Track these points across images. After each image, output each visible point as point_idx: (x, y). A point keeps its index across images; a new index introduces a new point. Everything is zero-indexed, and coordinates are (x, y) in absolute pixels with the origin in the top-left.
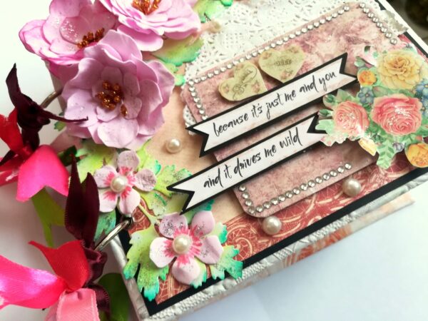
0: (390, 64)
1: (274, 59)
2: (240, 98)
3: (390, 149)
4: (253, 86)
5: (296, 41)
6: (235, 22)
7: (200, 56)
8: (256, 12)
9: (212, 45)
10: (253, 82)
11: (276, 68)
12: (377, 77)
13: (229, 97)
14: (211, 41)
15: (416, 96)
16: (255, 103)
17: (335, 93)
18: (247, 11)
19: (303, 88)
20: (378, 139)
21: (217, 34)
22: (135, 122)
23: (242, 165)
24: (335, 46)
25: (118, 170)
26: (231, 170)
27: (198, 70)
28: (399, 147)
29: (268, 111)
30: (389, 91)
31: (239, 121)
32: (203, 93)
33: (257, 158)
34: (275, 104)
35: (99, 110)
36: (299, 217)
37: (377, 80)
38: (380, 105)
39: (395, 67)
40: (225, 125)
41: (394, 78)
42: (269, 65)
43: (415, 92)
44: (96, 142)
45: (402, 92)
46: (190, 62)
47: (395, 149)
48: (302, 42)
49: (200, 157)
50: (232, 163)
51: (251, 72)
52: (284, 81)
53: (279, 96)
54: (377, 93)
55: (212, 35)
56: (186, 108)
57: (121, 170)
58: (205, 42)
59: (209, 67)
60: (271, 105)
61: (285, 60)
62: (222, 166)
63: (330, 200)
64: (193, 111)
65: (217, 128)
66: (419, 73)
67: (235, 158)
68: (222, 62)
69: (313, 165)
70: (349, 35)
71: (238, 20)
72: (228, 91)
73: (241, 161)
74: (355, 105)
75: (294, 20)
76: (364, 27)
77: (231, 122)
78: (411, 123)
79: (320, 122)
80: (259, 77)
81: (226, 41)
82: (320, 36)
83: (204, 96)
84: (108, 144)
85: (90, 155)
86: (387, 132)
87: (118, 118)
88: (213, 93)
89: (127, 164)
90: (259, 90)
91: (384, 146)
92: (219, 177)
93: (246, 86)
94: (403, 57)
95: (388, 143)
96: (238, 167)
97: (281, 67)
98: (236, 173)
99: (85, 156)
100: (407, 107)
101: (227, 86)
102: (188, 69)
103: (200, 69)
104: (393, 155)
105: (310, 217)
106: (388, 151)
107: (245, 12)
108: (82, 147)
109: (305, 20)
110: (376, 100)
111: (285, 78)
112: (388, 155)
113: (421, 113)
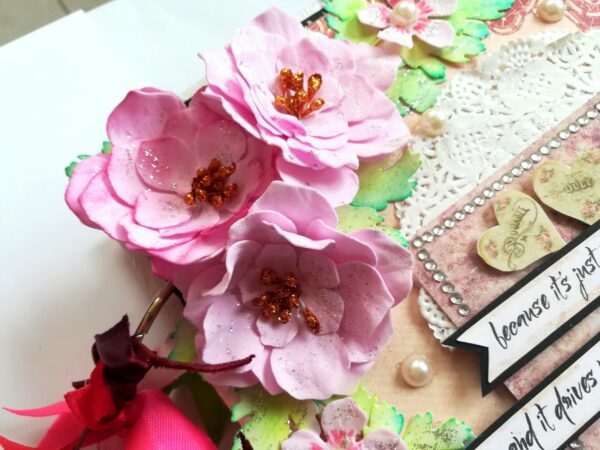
1: (560, 180)
2: (522, 263)
4: (538, 237)
5: (585, 137)
6: (464, 110)
7: (419, 187)
8: (495, 87)
9: (435, 162)
10: (536, 231)
11: (569, 197)
13: (499, 264)
14: (431, 153)
16: (552, 270)
18: (480, 87)
21: (438, 138)
22: (335, 338)
23: (566, 400)
25: (324, 437)
26: (550, 413)
27: (422, 215)
29: (582, 285)
31: (536, 311)
32: (448, 261)
33: (590, 383)
34: (589, 269)
35: (262, 326)
40: (512, 324)
42: (553, 193)
44: (272, 392)
46: (402, 200)
49: (484, 395)
50: (547, 398)
51: (527, 211)
52: (590, 222)
53: (591, 253)
55: (430, 141)
56: (423, 297)
57: (332, 438)
58: (422, 158)
59: (443, 207)
60: (582, 272)
61: (580, 179)
62: (530, 408)
64: (439, 299)
65: (500, 333)
67: (549, 389)
68: (462, 193)
71: (467, 107)
72: (496, 254)
73: (563, 393)
75: (567, 95)
77: (522, 317)
80: (544, 219)
81: (457, 151)
83: (450, 266)
84: (298, 394)
85: (260, 414)
87: (300, 336)
88: (466, 259)
89: (340, 425)
90: (550, 245)
92: (531, 431)
93: (525, 238)
96: (560, 405)
97: (578, 195)
98: (560, 418)
99: (252, 415)
101: (491, 243)
102: (403, 214)
103: (425, 212)
107: (476, 90)
108: (238, 401)
109: (586, 93)
111: (591, 216)
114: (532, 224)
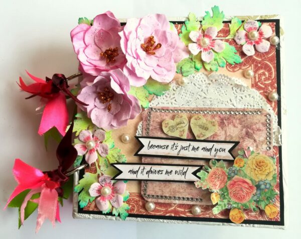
0: (256, 162)
1: (200, 122)
2: (171, 134)
3: (225, 205)
4: (181, 131)
5: (220, 117)
6: (194, 84)
7: (164, 95)
8: (209, 84)
9: (174, 92)
10: (181, 130)
11: (198, 128)
12: (245, 165)
13: (165, 130)
14: (175, 89)
15: (256, 186)
16: (176, 142)
17: (218, 160)
18: (205, 81)
19: (204, 148)
20: (223, 196)
21: (180, 87)
22: (113, 116)
23: (152, 172)
24: (238, 132)
25: (93, 136)
26: (145, 171)
27: (158, 103)
28: (230, 206)
29: (180, 151)
30: (245, 176)
31: (163, 147)
32: (154, 119)
33: (161, 173)
34: (185, 149)
35: (97, 100)
36: (164, 209)
37: (244, 166)
38: (236, 180)
39: (258, 165)
40: (155, 146)
41: (253, 170)
42: (195, 124)
43: (257, 184)
44: (88, 117)
45: (251, 180)
46: (157, 96)
47: (227, 206)
48: (222, 120)
49: (134, 155)
50: (148, 168)
51: (184, 123)
52: (197, 138)
53: (190, 145)
54: (239, 173)
55: (177, 85)
56: (141, 123)
57: (95, 138)
58: (171, 89)
59: (166, 105)
60: (183, 148)
61: (205, 126)
62: (142, 167)
63: (183, 210)
64: (144, 126)
65: (150, 145)
66: (267, 175)
67: (151, 166)
68: (174, 106)
69: (185, 190)
70: (249, 130)
71: (196, 84)
72: (166, 127)
73: (152, 170)
74: (224, 173)
75: (227, 102)
76: (260, 130)
77: (159, 146)
78: (244, 198)
79: (202, 171)
80: (186, 128)
81: (183, 94)
82: (234, 121)
83: (154, 121)
84: (94, 122)
85: (83, 120)
86: (229, 196)
87: (105, 109)
88: (159, 122)
89: (99, 136)
90: (182, 135)
91: (223, 202)
92: (138, 171)
93: (177, 129)
94: (266, 161)
95: (226, 201)
96: (149, 171)
97: (201, 130)
98: (147, 174)
99: (80, 119)
100: (248, 189)
101: (168, 123)
102: (155, 99)
103: (160, 103)
104: (224, 208)
105: (169, 212)
106: (223, 205)
107: (203, 81)
108: (80, 113)
109: (233, 105)
110: (236, 177)
111: (199, 137)
112: (222, 207)
113: (252, 195)
114: (182, 127)
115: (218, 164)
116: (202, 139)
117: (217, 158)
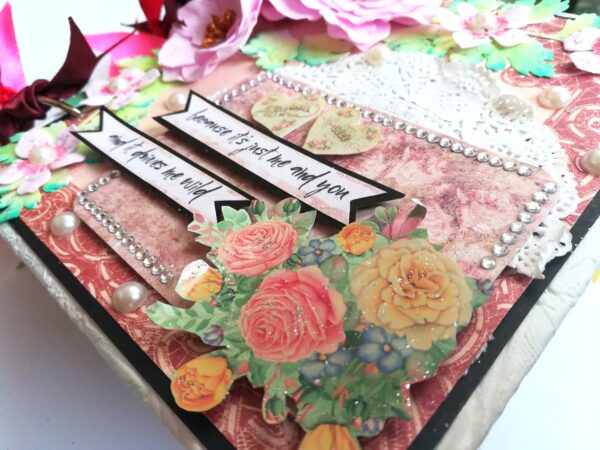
0: (413, 265)
1: (343, 122)
2: (259, 118)
3: (205, 323)
4: (284, 122)
6: (399, 69)
8: (433, 81)
10: (290, 119)
11: (327, 130)
12: (369, 253)
15: (350, 335)
16: (253, 132)
17: (305, 208)
18: (429, 72)
19: (300, 169)
20: (225, 296)
21: (366, 65)
23: (145, 156)
24: (421, 183)
26: (136, 150)
28: (213, 337)
29: (242, 150)
30: (343, 283)
31: (217, 129)
33: (158, 166)
34: (258, 151)
36: (78, 249)
37: (361, 255)
38: (302, 278)
39: (409, 276)
40: (206, 120)
41: (380, 283)
42: (329, 122)
43: (360, 329)
45: (351, 307)
47: (208, 329)
48: (403, 145)
49: (154, 118)
51: (308, 111)
52: (305, 147)
53: (274, 150)
54: (329, 265)
55: (361, 61)
60: (255, 149)
61: (348, 133)
63: (106, 277)
65: (199, 115)
66: (417, 325)
69: (163, 232)
70: (459, 193)
72: (265, 104)
74: (291, 243)
75: (449, 123)
76: (495, 207)
77: (213, 123)
78: (277, 344)
79: (242, 211)
81: (360, 77)
82: (433, 159)
86: (244, 307)
90: (279, 129)
91: (210, 311)
92: (125, 143)
93: (282, 115)
94: (446, 283)
95: (218, 315)
96: (141, 153)
97: (331, 135)
98: (133, 155)
100: (316, 327)
103: (299, 75)
104: (192, 330)
106: (199, 321)
109: (460, 135)
110: (314, 269)
111: (312, 146)
112: (191, 323)
113: (310, 355)
114: (296, 116)
115: (297, 216)
116: (316, 152)
117: (308, 201)
